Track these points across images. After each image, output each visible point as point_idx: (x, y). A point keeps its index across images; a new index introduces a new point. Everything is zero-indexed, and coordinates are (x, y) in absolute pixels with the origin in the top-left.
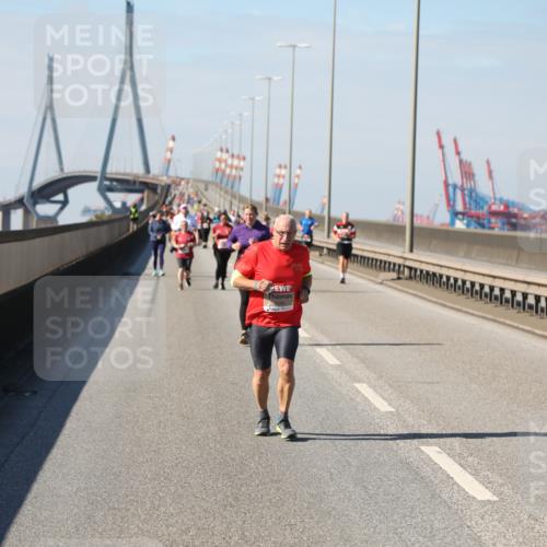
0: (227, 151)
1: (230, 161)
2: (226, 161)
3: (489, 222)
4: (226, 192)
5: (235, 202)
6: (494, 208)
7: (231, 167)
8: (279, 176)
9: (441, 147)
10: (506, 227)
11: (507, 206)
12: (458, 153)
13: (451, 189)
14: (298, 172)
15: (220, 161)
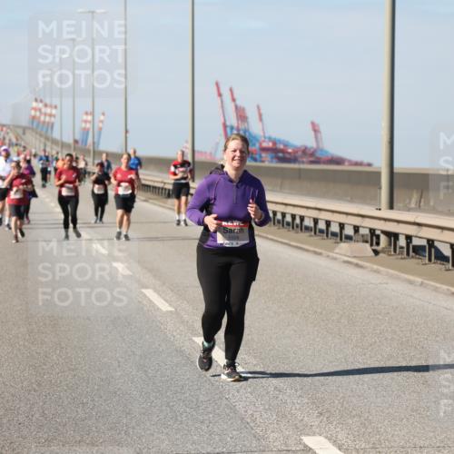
0: (41, 101)
1: (43, 110)
2: (40, 110)
3: (261, 157)
4: (41, 135)
5: (49, 144)
6: (265, 145)
7: (45, 114)
8: (86, 122)
9: (220, 95)
10: (274, 160)
11: (275, 143)
12: (234, 100)
13: (228, 130)
14: (102, 118)
15: (35, 109)
